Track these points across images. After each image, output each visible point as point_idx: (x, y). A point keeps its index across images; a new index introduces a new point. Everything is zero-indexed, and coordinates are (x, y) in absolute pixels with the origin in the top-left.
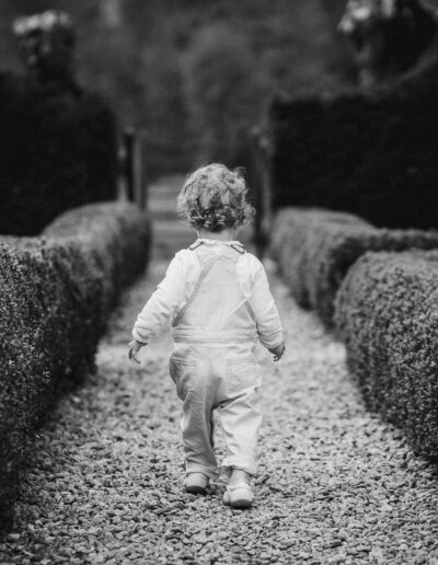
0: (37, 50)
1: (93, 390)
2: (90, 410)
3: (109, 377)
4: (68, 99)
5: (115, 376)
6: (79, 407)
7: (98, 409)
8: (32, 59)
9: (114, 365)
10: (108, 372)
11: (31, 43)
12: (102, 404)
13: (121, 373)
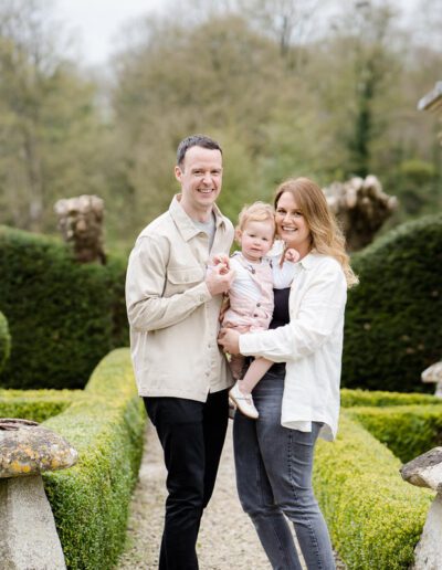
0: (74, 226)
1: (141, 492)
2: (142, 503)
3: (148, 485)
4: (97, 264)
5: (152, 484)
6: (136, 501)
7: (146, 503)
8: (70, 233)
9: (150, 477)
10: (148, 481)
11: (70, 220)
12: (149, 500)
13: (155, 482)
